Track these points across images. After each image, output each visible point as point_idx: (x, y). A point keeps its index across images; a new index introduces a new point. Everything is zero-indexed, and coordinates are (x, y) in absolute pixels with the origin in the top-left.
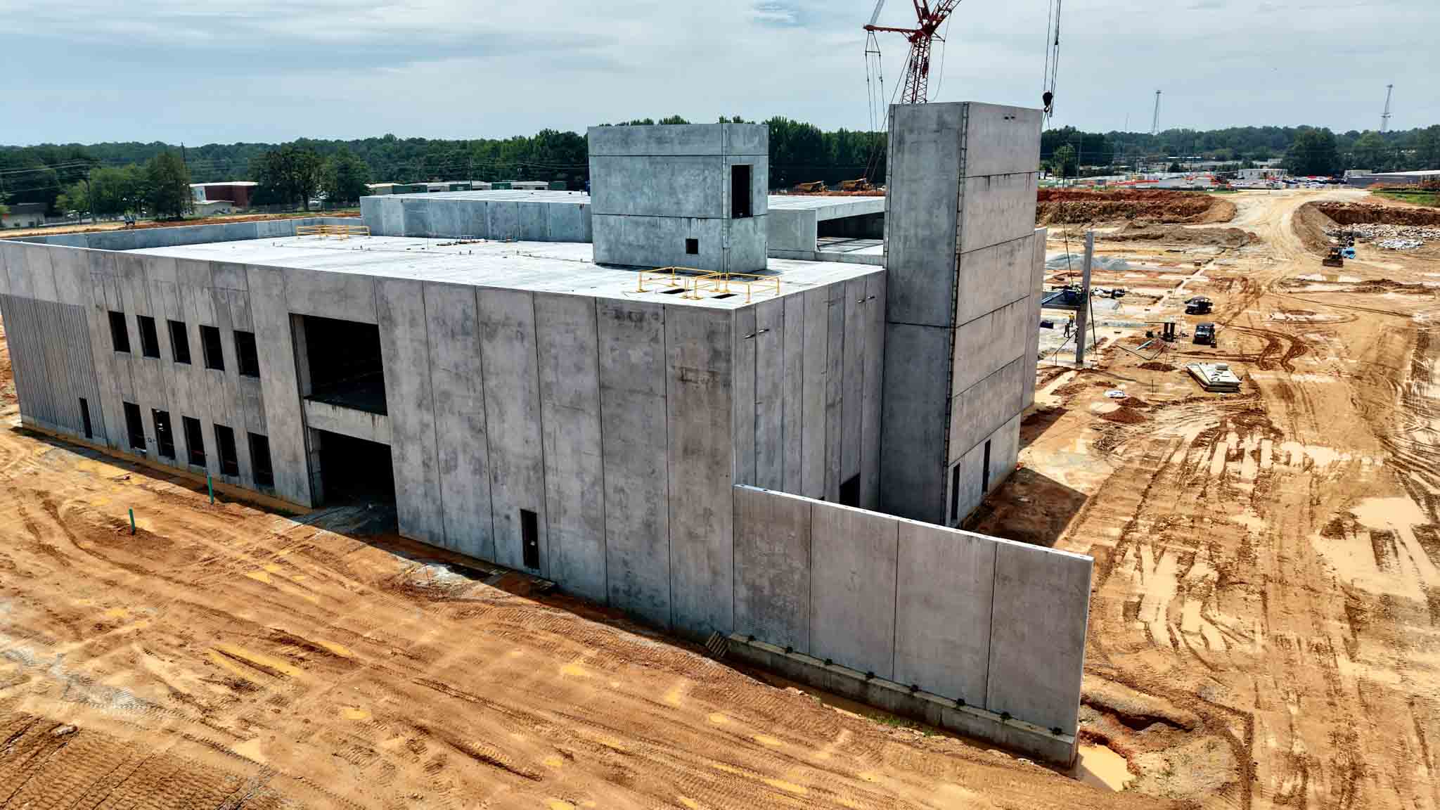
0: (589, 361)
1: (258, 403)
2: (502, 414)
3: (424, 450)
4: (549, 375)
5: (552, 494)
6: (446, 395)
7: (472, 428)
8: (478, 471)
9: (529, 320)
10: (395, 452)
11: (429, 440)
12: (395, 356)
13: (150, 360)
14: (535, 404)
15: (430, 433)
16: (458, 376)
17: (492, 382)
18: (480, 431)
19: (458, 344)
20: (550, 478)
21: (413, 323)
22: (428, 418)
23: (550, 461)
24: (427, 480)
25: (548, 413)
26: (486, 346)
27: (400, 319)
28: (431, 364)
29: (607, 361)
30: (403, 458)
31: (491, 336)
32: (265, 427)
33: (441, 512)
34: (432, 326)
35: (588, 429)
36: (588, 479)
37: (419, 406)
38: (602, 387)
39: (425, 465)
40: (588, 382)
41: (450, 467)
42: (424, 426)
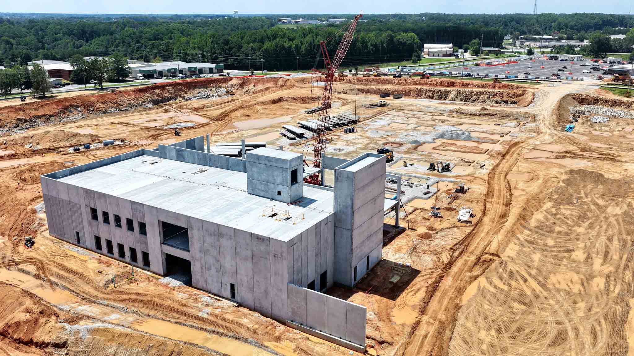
0: (250, 248)
1: (146, 243)
2: (225, 258)
3: (201, 264)
4: (238, 250)
5: (239, 279)
6: (208, 250)
7: (216, 260)
8: (217, 271)
9: (233, 235)
10: (192, 263)
11: (203, 261)
12: (193, 237)
13: (105, 224)
14: (234, 256)
15: (203, 259)
16: (212, 246)
17: (222, 249)
18: (218, 261)
19: (213, 238)
20: (238, 276)
21: (199, 230)
22: (203, 256)
23: (239, 271)
24: (202, 272)
25: (238, 259)
26: (221, 240)
27: (195, 228)
28: (204, 242)
29: (254, 249)
30: (194, 265)
31: (222, 237)
32: (148, 250)
33: (206, 281)
34: (205, 232)
35: (249, 265)
36: (249, 277)
37: (200, 252)
38: (253, 255)
39: (201, 268)
40: (249, 253)
41: (209, 269)
42: (201, 258)
